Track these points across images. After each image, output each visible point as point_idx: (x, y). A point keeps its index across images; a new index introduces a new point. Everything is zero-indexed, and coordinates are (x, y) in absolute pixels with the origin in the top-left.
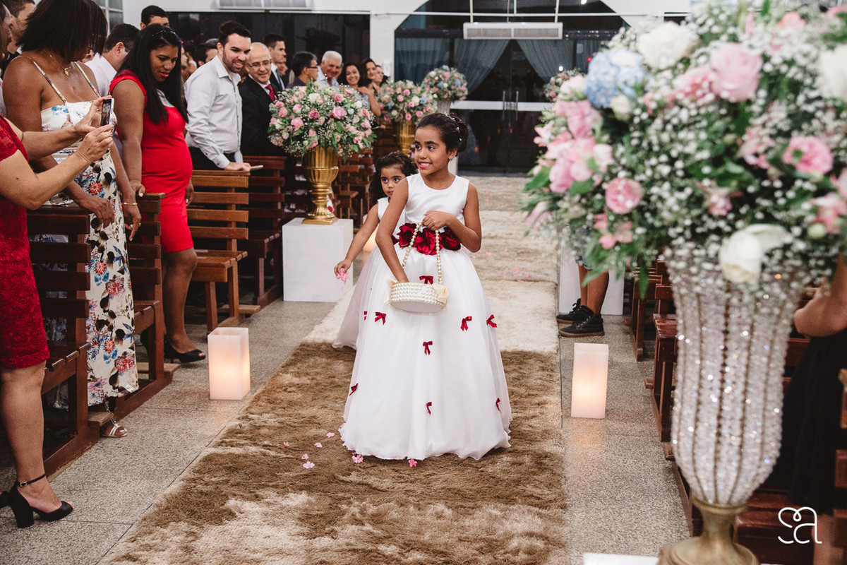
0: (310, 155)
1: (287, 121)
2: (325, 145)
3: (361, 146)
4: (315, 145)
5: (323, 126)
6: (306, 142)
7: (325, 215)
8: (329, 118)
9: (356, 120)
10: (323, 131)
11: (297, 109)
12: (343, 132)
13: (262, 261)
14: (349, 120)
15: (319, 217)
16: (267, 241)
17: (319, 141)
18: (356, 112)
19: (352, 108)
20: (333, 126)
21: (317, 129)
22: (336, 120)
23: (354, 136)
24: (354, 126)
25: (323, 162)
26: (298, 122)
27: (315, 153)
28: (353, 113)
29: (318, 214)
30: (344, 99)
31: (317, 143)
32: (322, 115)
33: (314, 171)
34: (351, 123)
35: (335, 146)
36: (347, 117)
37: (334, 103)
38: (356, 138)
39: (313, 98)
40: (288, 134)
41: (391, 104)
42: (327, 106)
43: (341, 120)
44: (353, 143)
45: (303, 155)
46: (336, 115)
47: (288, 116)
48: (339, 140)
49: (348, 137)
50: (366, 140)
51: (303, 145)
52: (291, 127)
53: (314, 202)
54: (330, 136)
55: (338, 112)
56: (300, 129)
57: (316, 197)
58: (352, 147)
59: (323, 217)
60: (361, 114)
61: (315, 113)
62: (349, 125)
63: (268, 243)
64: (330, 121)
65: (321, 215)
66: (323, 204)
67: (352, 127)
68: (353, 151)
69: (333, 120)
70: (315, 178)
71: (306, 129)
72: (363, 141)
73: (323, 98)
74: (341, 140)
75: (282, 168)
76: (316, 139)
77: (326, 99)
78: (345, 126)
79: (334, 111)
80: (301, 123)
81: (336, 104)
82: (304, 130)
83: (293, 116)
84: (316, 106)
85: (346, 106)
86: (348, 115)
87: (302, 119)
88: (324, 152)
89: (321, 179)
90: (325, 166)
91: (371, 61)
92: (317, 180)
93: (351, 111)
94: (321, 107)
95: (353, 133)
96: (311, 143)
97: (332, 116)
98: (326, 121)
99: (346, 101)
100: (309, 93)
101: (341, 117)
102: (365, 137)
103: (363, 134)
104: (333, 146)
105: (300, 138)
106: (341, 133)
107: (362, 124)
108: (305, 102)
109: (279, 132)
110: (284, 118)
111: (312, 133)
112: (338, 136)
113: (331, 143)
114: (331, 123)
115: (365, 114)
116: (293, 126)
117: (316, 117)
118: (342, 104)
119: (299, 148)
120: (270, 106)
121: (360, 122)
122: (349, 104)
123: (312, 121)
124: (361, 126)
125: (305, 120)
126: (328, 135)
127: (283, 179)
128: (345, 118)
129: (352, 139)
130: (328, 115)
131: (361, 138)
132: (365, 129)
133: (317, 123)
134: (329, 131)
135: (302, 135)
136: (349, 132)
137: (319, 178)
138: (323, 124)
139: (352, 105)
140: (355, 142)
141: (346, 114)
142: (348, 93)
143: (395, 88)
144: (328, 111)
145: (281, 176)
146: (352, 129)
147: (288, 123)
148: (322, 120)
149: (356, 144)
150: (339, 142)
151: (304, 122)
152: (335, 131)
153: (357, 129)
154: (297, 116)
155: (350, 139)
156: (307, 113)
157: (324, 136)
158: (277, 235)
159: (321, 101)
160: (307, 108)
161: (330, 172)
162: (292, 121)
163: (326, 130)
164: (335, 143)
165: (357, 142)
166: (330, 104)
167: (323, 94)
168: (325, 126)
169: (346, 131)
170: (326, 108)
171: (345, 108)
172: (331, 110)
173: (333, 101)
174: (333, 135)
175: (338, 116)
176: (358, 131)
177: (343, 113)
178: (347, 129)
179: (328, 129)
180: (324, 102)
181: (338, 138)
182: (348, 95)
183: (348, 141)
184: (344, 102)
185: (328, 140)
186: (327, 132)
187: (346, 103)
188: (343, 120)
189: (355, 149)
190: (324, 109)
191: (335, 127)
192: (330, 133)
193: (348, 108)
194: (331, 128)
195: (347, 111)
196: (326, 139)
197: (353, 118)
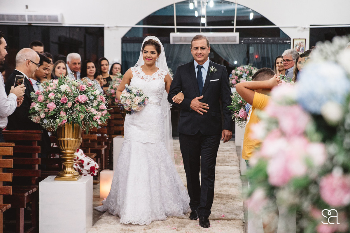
0: (61, 129)
1: (44, 104)
2: (73, 122)
3: (99, 123)
4: (65, 122)
5: (71, 108)
6: (58, 120)
7: (72, 173)
8: (75, 103)
9: (95, 104)
10: (71, 112)
11: (51, 96)
12: (86, 112)
13: (22, 210)
15: (67, 175)
16: (26, 194)
17: (68, 119)
18: (95, 98)
19: (92, 95)
20: (78, 108)
21: (66, 111)
22: (81, 104)
23: (94, 115)
25: (71, 134)
26: (52, 106)
27: (65, 128)
28: (93, 98)
29: (66, 173)
30: (86, 88)
31: (66, 121)
32: (70, 100)
33: (64, 141)
34: (92, 106)
35: (80, 123)
36: (89, 102)
37: (79, 92)
38: (95, 117)
39: (63, 88)
40: (44, 114)
43: (84, 104)
44: (93, 121)
45: (55, 129)
46: (80, 100)
47: (44, 101)
49: (89, 116)
50: (102, 118)
51: (56, 122)
52: (46, 109)
53: (63, 163)
55: (82, 98)
56: (54, 110)
57: (65, 160)
58: (92, 123)
59: (71, 175)
60: (99, 99)
61: (65, 99)
62: (90, 108)
63: (28, 196)
64: (76, 105)
65: (69, 173)
66: (70, 165)
67: (93, 109)
69: (78, 104)
70: (64, 146)
71: (58, 111)
72: (100, 119)
73: (71, 88)
74: (84, 118)
75: (40, 139)
76: (66, 118)
77: (73, 89)
78: (87, 108)
79: (79, 97)
80: (55, 106)
81: (81, 92)
82: (57, 111)
83: (48, 101)
84: (66, 93)
85: (88, 93)
86: (90, 100)
87: (55, 103)
88: (71, 127)
89: (69, 147)
90: (72, 137)
91: (105, 59)
92: (66, 147)
93: (92, 97)
94: (69, 94)
95: (93, 113)
96: (62, 120)
97: (78, 101)
98: (73, 104)
99: (88, 90)
100: (61, 84)
102: (102, 116)
103: (100, 113)
104: (78, 123)
105: (53, 117)
106: (84, 113)
107: (100, 107)
108: (58, 91)
109: (37, 113)
110: (41, 102)
111: (63, 114)
112: (82, 116)
113: (77, 120)
115: (102, 99)
116: (48, 108)
117: (65, 102)
118: (85, 92)
119: (53, 124)
120: (31, 94)
121: (98, 105)
122: (91, 92)
123: (63, 104)
125: (57, 104)
126: (75, 115)
127: (40, 147)
128: (87, 102)
129: (92, 118)
130: (75, 100)
131: (99, 117)
132: (102, 110)
133: (67, 107)
134: (75, 112)
135: (55, 115)
137: (67, 146)
139: (93, 93)
142: (89, 84)
144: (74, 97)
145: (38, 145)
146: (93, 110)
147: (44, 106)
148: (70, 104)
149: (96, 121)
150: (83, 120)
151: (57, 105)
152: (80, 112)
153: (96, 110)
154: (51, 101)
155: (91, 117)
156: (59, 99)
157: (72, 116)
158: (35, 190)
159: (70, 90)
160: (59, 95)
161: (76, 142)
162: (48, 105)
163: (73, 112)
164: (79, 121)
165: (96, 119)
166: (77, 92)
167: (71, 85)
168: (72, 108)
169: (88, 112)
170: (73, 95)
171: (88, 95)
172: (77, 96)
173: (79, 90)
174: (78, 115)
175: (82, 101)
176: (97, 112)
177: (86, 99)
178: (89, 110)
179: (75, 110)
180: (72, 91)
181: (82, 117)
182: (89, 86)
183: (89, 119)
184: (87, 91)
185: (75, 118)
186: (74, 113)
187: (88, 92)
188: (86, 103)
189: (94, 125)
190: (71, 96)
191: (80, 109)
192: (76, 113)
193: (90, 95)
194: (77, 109)
195: (89, 98)
196: (73, 117)
197: (93, 102)
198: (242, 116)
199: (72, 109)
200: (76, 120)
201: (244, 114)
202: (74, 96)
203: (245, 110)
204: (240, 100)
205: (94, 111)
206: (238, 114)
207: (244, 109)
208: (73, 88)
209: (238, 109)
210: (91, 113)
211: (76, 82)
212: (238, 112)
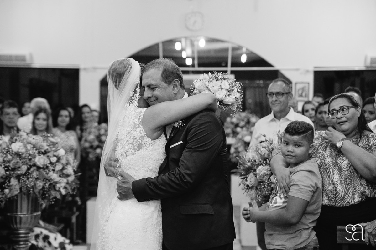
0: (11, 202)
2: (27, 193)
3: (64, 193)
4: (16, 193)
5: (25, 174)
6: (7, 191)
8: (31, 166)
9: (59, 167)
10: (25, 179)
12: (46, 180)
14: (51, 168)
17: (21, 189)
18: (59, 159)
19: (54, 156)
20: (35, 174)
21: (18, 178)
22: (39, 168)
23: (57, 183)
24: (57, 173)
27: (17, 200)
30: (47, 147)
31: (19, 191)
32: (23, 163)
33: (16, 217)
34: (54, 170)
35: (37, 194)
36: (49, 165)
37: (36, 152)
38: (58, 185)
39: (16, 147)
41: (96, 143)
42: (30, 155)
43: (43, 168)
44: (55, 190)
46: (38, 164)
48: (41, 187)
49: (50, 184)
50: (68, 186)
51: (4, 194)
54: (32, 184)
55: (40, 160)
56: (1, 177)
57: (17, 243)
58: (53, 193)
60: (64, 161)
61: (17, 162)
62: (51, 173)
64: (32, 170)
68: (55, 197)
69: (35, 168)
70: (16, 224)
72: (65, 188)
73: (25, 147)
74: (43, 187)
76: (18, 187)
78: (47, 173)
79: (37, 160)
80: (3, 172)
81: (39, 153)
82: (6, 179)
84: (18, 155)
85: (49, 154)
86: (51, 163)
87: (4, 168)
90: (28, 211)
92: (18, 226)
93: (54, 159)
94: (24, 156)
95: (55, 180)
96: (12, 191)
97: (35, 165)
98: (29, 169)
99: (49, 150)
100: (12, 142)
101: (44, 165)
102: (67, 183)
103: (65, 180)
104: (34, 193)
106: (43, 180)
107: (65, 171)
108: (8, 151)
111: (14, 182)
112: (40, 184)
113: (33, 191)
114: (33, 172)
115: (68, 161)
117: (18, 166)
118: (45, 153)
121: (63, 168)
122: (52, 152)
123: (14, 169)
124: (63, 174)
125: (7, 168)
126: (30, 183)
129: (54, 186)
130: (31, 164)
131: (63, 185)
132: (68, 176)
133: (19, 172)
134: (30, 179)
135: (3, 183)
136: (51, 179)
138: (25, 173)
139: (55, 154)
140: (57, 189)
141: (49, 162)
142: (51, 142)
143: (99, 130)
144: (30, 160)
146: (54, 176)
148: (24, 168)
149: (59, 191)
151: (6, 171)
152: (37, 179)
153: (60, 176)
155: (53, 186)
156: (9, 162)
157: (26, 184)
159: (24, 150)
160: (10, 157)
161: (32, 218)
163: (28, 178)
164: (36, 191)
165: (59, 188)
166: (33, 153)
167: (26, 143)
168: (27, 174)
169: (49, 179)
170: (28, 157)
171: (48, 156)
172: (33, 158)
173: (36, 150)
174: (35, 184)
175: (41, 164)
176: (60, 178)
177: (46, 161)
178: (50, 177)
179: (30, 177)
180: (26, 151)
181: (40, 186)
182: (51, 144)
183: (50, 188)
184: (47, 151)
185: (30, 188)
186: (29, 181)
187: (49, 152)
188: (46, 168)
189: (57, 196)
190: (26, 157)
191: (37, 175)
192: (32, 181)
193: (51, 157)
194: (33, 176)
195: (50, 160)
196: (27, 187)
197: (55, 166)
198: (251, 184)
199: (26, 176)
200: (31, 190)
201: (255, 181)
202: (30, 157)
203: (256, 176)
204: (248, 163)
205: (56, 177)
206: (246, 181)
207: (254, 174)
208: (29, 147)
209: (247, 174)
210: (52, 180)
211: (34, 139)
212: (247, 178)
